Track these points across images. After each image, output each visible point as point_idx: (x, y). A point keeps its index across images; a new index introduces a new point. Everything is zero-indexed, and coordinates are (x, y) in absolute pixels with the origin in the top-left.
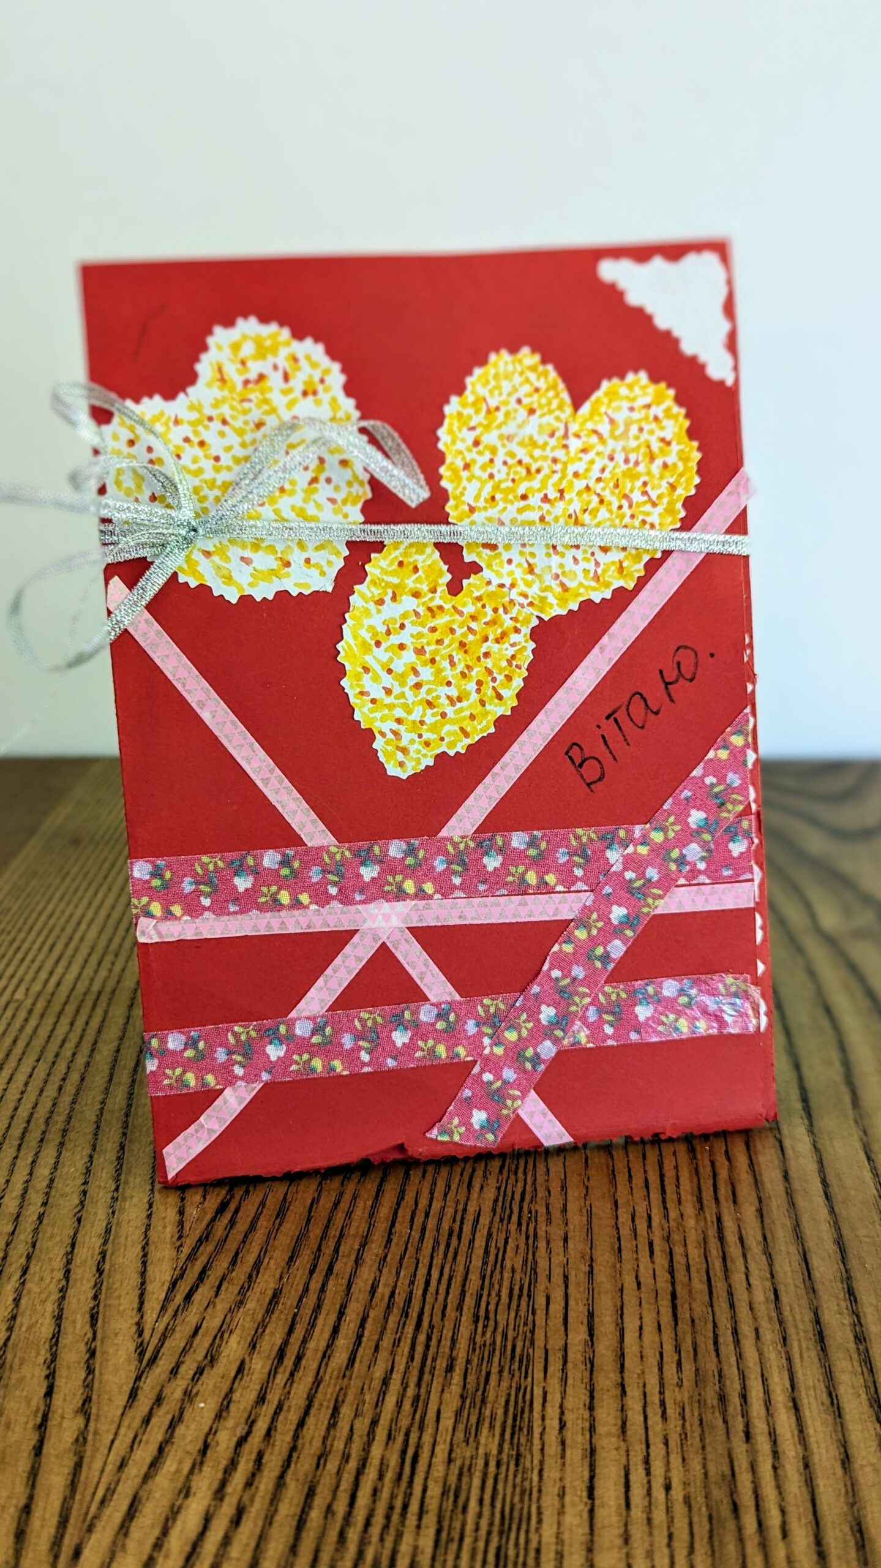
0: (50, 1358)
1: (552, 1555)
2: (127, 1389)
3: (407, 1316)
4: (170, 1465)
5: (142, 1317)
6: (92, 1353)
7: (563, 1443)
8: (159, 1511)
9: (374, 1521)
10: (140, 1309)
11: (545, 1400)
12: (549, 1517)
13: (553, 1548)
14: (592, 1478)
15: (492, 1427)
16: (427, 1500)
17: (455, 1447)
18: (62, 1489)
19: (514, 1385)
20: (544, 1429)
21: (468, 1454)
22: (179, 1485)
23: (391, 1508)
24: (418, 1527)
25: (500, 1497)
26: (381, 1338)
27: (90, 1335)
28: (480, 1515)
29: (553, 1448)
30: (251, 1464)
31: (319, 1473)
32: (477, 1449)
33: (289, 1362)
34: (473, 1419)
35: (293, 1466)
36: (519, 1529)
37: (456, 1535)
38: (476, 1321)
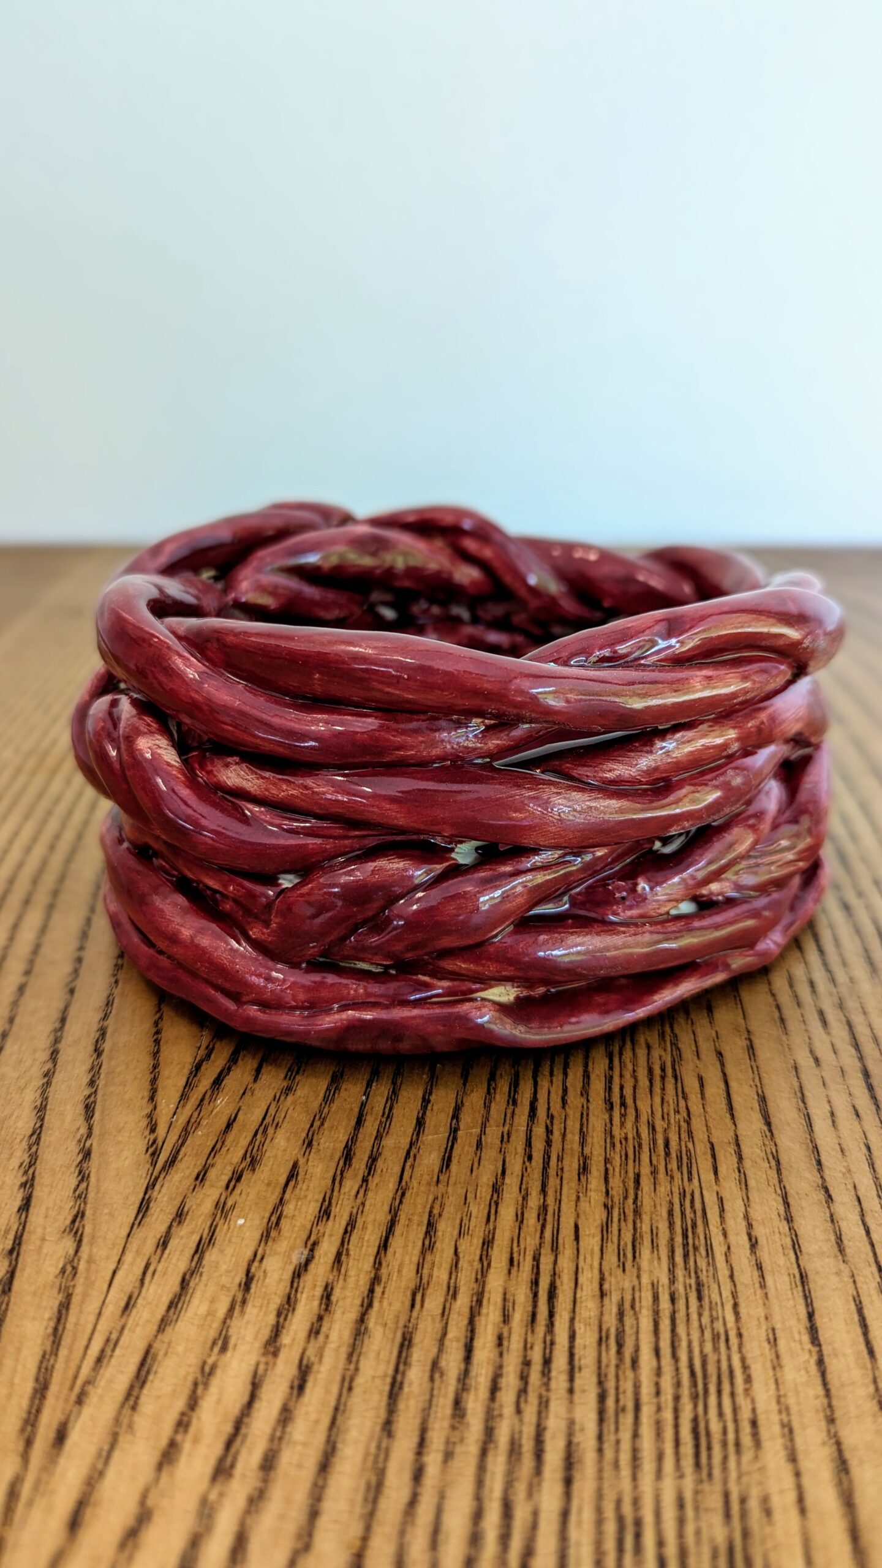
0: (28, 1160)
1: (777, 1429)
2: (136, 1200)
3: (515, 1103)
4: (197, 1305)
5: (155, 1108)
6: (87, 1154)
7: (760, 1267)
8: (182, 1371)
9: (503, 1382)
10: (152, 1099)
11: (722, 1210)
12: (760, 1371)
13: (775, 1418)
14: (811, 1316)
15: (654, 1246)
16: (578, 1351)
17: (607, 1274)
18: (39, 1341)
19: (676, 1190)
20: (729, 1248)
21: (627, 1285)
22: (213, 1334)
23: (527, 1363)
24: (571, 1391)
25: (684, 1344)
26: (483, 1132)
27: (83, 1131)
28: (658, 1372)
29: (746, 1275)
30: (316, 1303)
31: (415, 1314)
32: (639, 1277)
33: (360, 1163)
34: (627, 1237)
35: (376, 1304)
36: (719, 1392)
37: (628, 1401)
38: (610, 1107)
